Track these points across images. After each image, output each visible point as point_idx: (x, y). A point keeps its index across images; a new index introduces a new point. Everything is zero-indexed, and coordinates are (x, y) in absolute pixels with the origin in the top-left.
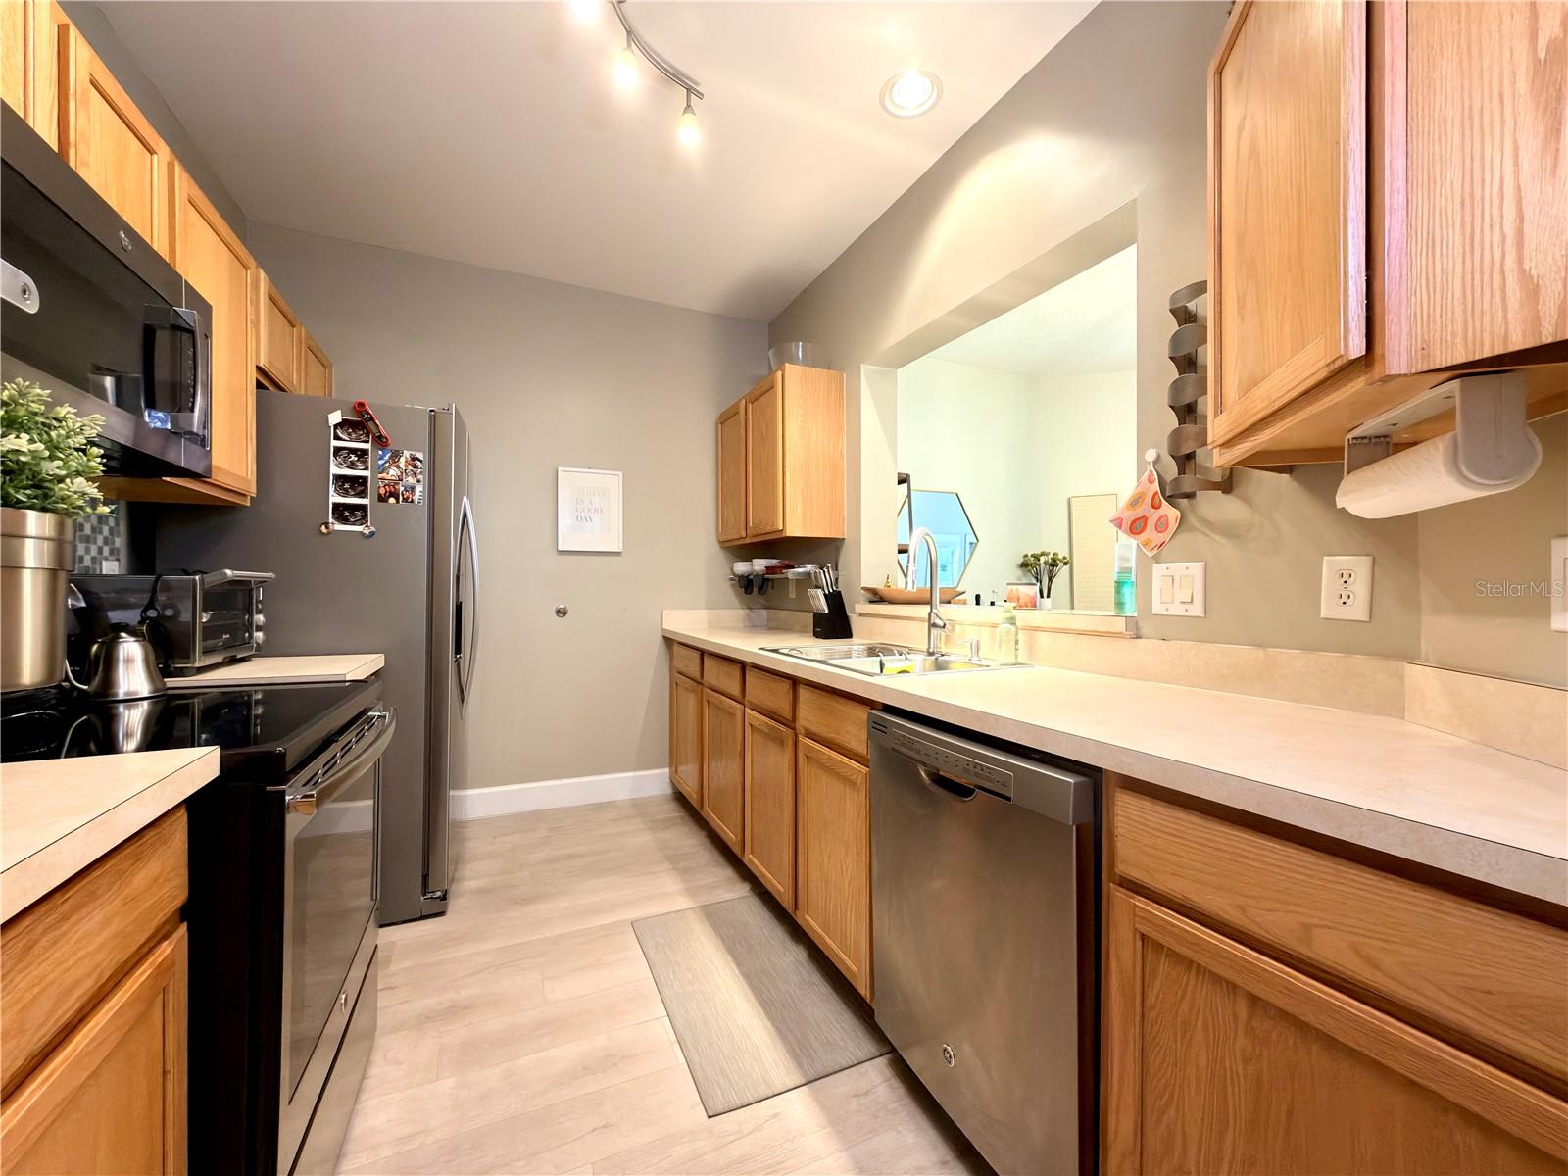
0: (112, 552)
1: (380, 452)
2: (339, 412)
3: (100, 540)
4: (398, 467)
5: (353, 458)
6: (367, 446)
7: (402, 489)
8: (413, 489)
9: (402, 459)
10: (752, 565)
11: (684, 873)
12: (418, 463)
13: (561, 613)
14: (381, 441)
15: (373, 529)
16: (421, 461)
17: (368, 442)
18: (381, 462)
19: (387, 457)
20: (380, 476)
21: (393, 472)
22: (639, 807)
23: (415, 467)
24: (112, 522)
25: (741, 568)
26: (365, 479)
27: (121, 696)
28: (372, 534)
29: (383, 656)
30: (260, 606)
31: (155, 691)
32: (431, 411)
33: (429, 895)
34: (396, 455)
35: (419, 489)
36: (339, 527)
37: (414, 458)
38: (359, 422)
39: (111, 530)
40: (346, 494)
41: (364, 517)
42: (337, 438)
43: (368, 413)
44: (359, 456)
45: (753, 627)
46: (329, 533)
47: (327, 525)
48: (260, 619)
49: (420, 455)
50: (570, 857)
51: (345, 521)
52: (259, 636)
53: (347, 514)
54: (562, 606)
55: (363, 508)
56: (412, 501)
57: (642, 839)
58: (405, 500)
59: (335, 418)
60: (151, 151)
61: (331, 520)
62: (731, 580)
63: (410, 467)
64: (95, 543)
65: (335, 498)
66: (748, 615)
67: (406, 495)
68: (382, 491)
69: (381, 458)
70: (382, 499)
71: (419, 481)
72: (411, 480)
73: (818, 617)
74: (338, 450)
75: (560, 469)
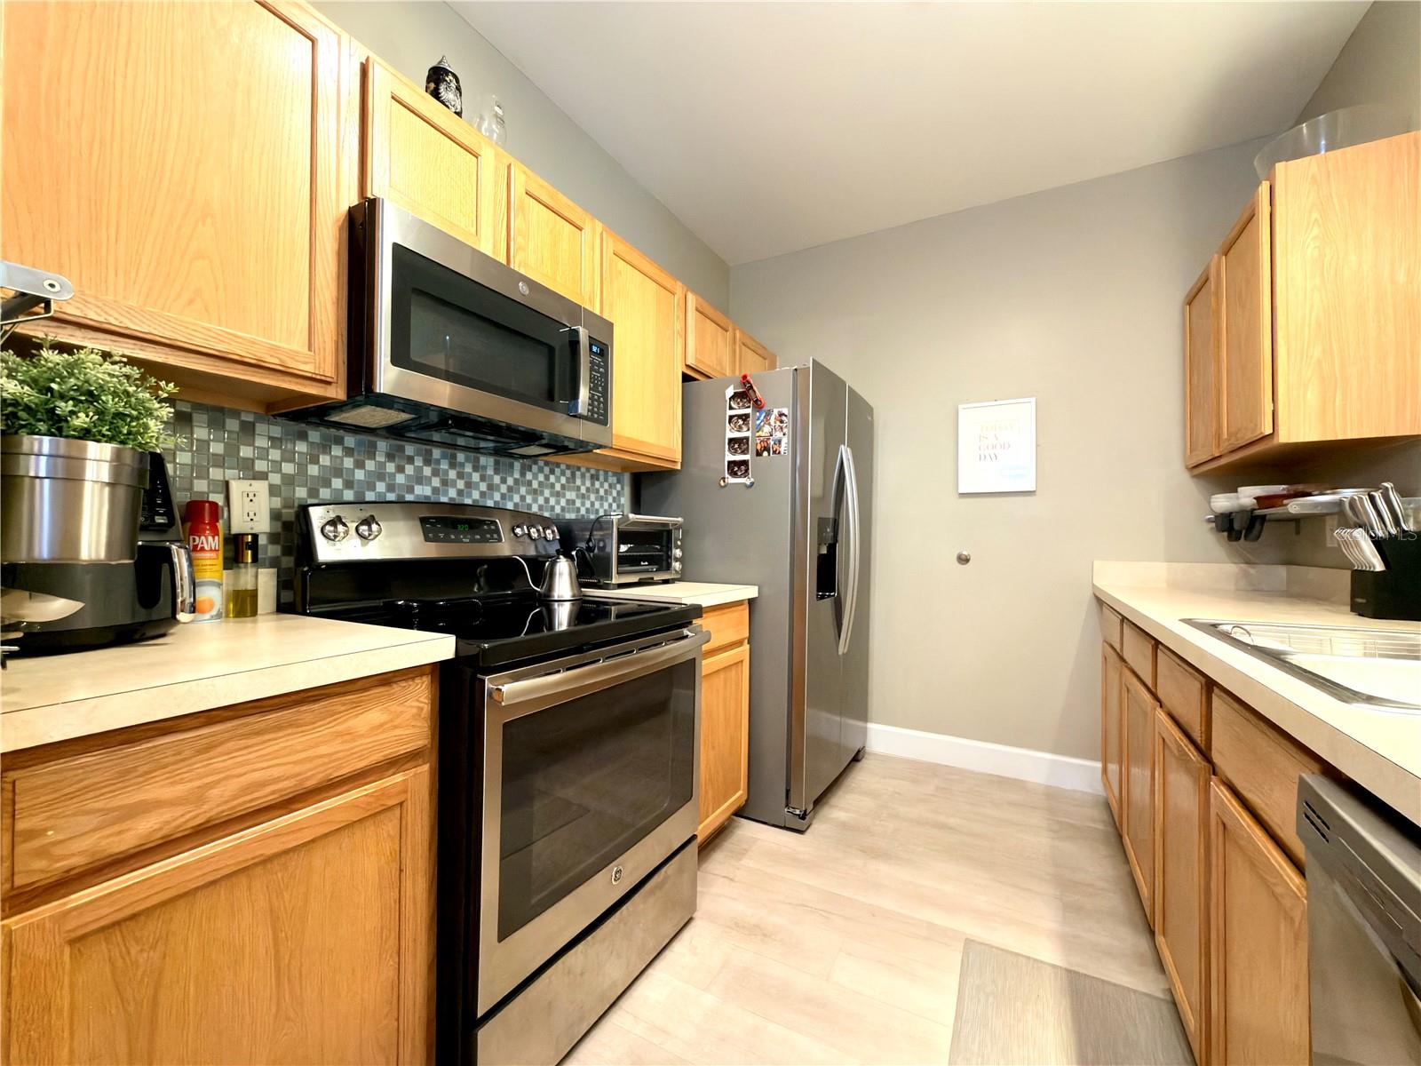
0: (618, 506)
1: (758, 414)
2: (732, 387)
3: (610, 500)
4: (769, 424)
5: (741, 422)
6: (749, 411)
7: (772, 443)
8: (780, 441)
9: (773, 417)
10: (1238, 498)
11: (1071, 910)
12: (784, 418)
13: (963, 560)
14: (758, 405)
15: (752, 480)
16: (786, 416)
17: (749, 407)
18: (758, 422)
19: (762, 418)
20: (758, 434)
21: (767, 429)
22: (1053, 798)
23: (782, 422)
24: (619, 487)
25: (1223, 502)
26: (747, 438)
27: (556, 598)
28: (752, 484)
29: (757, 588)
30: (679, 543)
31: (573, 596)
32: (796, 369)
33: (791, 810)
34: (769, 414)
35: (784, 440)
36: (731, 480)
37: (781, 415)
38: (745, 394)
39: (618, 493)
40: (735, 452)
41: (747, 471)
42: (731, 408)
43: (749, 383)
44: (744, 420)
45: (1255, 592)
46: (725, 486)
47: (724, 479)
48: (678, 553)
49: (785, 411)
50: (942, 827)
51: (733, 474)
52: (677, 565)
53: (736, 469)
54: (965, 553)
55: (745, 463)
56: (779, 453)
57: (1037, 840)
58: (774, 452)
59: (730, 392)
60: (580, 229)
61: (727, 475)
62: (1209, 521)
63: (778, 423)
64: (607, 500)
65: (729, 457)
66: (1246, 574)
67: (776, 447)
68: (759, 448)
69: (758, 419)
70: (759, 454)
71: (784, 434)
72: (778, 435)
73: (1361, 578)
74: (731, 417)
75: (960, 407)
